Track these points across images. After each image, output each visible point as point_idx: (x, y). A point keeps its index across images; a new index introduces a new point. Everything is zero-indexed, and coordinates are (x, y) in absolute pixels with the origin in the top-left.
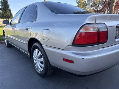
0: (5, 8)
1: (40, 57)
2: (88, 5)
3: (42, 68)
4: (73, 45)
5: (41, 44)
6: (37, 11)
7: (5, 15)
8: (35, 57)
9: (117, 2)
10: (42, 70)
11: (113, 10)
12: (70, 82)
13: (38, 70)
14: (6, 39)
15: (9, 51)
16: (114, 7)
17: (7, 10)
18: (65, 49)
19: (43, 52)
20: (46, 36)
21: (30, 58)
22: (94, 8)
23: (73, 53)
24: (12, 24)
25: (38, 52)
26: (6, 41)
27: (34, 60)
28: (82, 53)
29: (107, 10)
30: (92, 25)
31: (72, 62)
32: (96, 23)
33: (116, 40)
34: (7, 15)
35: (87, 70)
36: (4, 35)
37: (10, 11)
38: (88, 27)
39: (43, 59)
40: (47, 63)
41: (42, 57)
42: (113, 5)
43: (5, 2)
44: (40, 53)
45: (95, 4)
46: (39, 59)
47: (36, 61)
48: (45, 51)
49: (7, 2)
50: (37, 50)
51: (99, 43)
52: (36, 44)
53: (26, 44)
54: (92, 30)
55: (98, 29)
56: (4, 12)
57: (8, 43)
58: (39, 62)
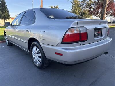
0: (3, 8)
1: (38, 53)
2: (81, 5)
3: (39, 61)
4: (62, 42)
5: (38, 43)
6: (35, 16)
7: (3, 15)
8: (34, 53)
9: (109, 3)
10: (39, 63)
11: (106, 11)
12: (62, 72)
13: (36, 63)
14: (7, 38)
15: (10, 49)
16: (106, 8)
17: (5, 11)
18: (57, 46)
19: (41, 48)
20: (43, 36)
21: (30, 54)
22: (88, 8)
23: (62, 48)
24: (13, 26)
25: (37, 49)
26: (7, 40)
27: (33, 56)
28: (68, 48)
29: (100, 10)
30: (75, 29)
31: (61, 55)
32: (78, 27)
33: (95, 39)
34: (4, 16)
35: (72, 61)
36: (5, 35)
37: (8, 12)
38: (72, 30)
39: (40, 54)
40: (43, 57)
41: (39, 53)
42: (105, 6)
43: (3, 3)
44: (38, 50)
45: (88, 5)
46: (37, 54)
47: (35, 56)
48: (42, 48)
49: (5, 3)
50: (35, 47)
51: (81, 41)
52: (35, 43)
53: (26, 43)
54: (75, 32)
55: (80, 31)
56: (2, 13)
57: (9, 42)
58: (37, 57)
